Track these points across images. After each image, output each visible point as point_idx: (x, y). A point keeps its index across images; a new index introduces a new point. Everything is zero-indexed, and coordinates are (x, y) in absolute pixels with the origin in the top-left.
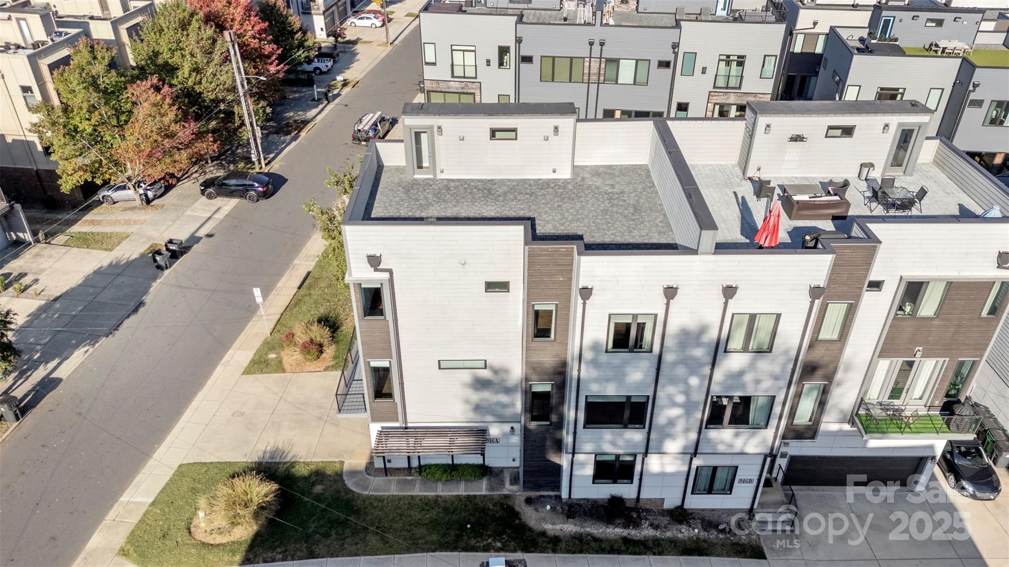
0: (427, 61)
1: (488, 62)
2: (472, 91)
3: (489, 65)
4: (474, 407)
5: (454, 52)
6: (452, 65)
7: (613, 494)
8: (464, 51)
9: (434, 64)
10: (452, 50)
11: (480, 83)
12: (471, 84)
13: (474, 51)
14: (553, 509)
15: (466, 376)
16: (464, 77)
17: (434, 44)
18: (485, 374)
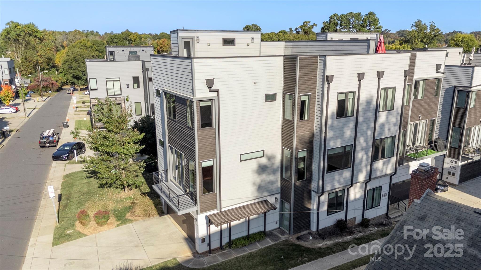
0: (91, 88)
1: (128, 85)
2: (120, 102)
3: (128, 87)
4: (257, 187)
5: (107, 82)
6: (107, 89)
7: (338, 219)
8: (113, 81)
9: (96, 89)
10: (107, 81)
11: (124, 97)
12: (119, 98)
13: (119, 81)
14: (314, 238)
15: (253, 165)
16: (114, 95)
17: (96, 78)
18: (264, 161)
